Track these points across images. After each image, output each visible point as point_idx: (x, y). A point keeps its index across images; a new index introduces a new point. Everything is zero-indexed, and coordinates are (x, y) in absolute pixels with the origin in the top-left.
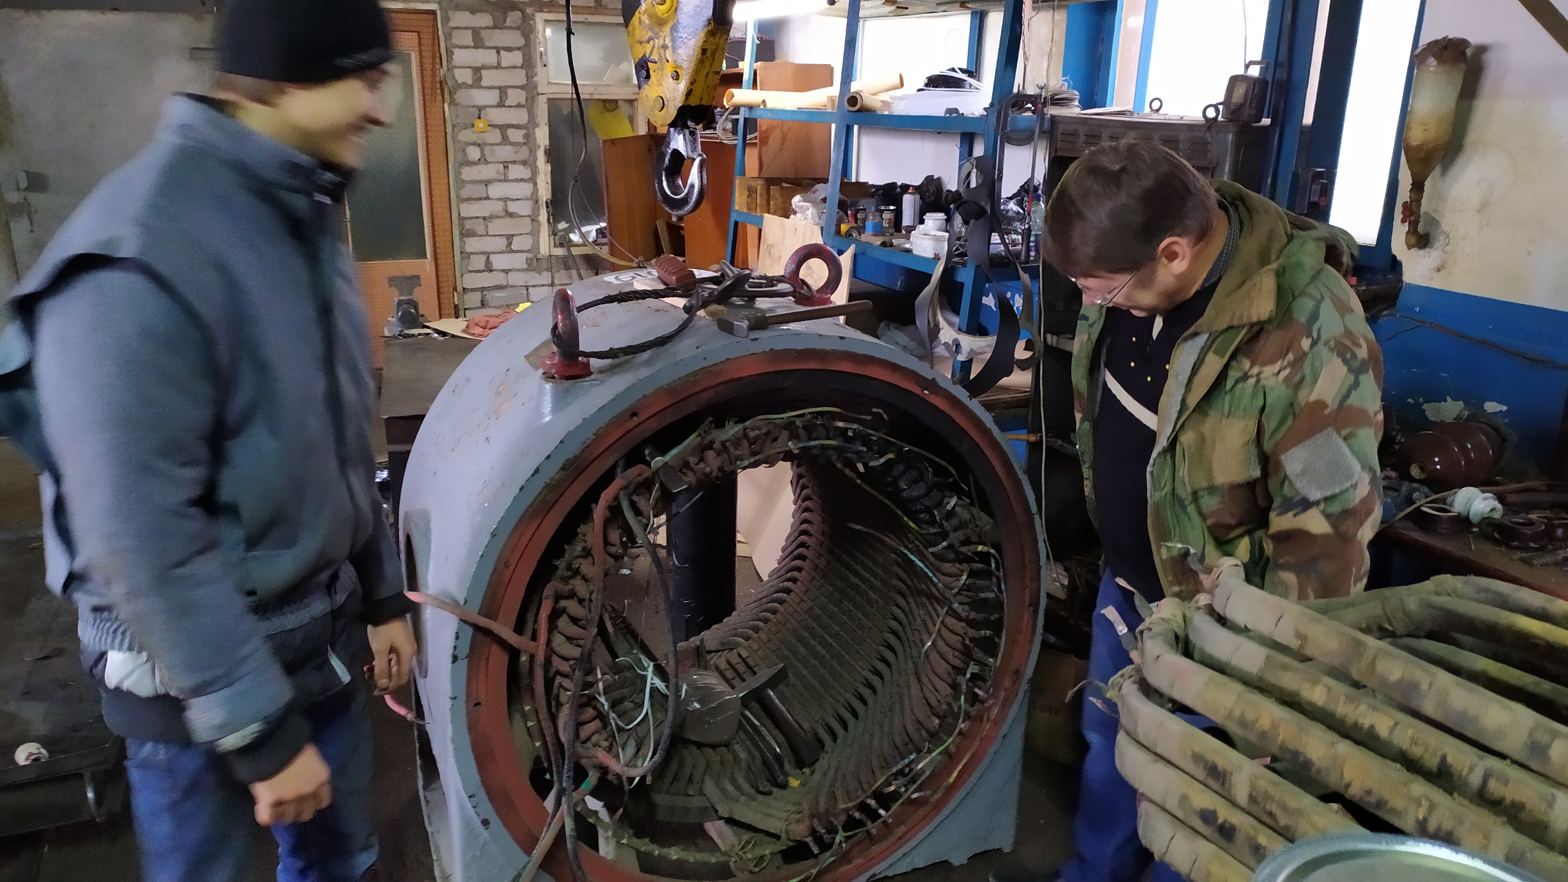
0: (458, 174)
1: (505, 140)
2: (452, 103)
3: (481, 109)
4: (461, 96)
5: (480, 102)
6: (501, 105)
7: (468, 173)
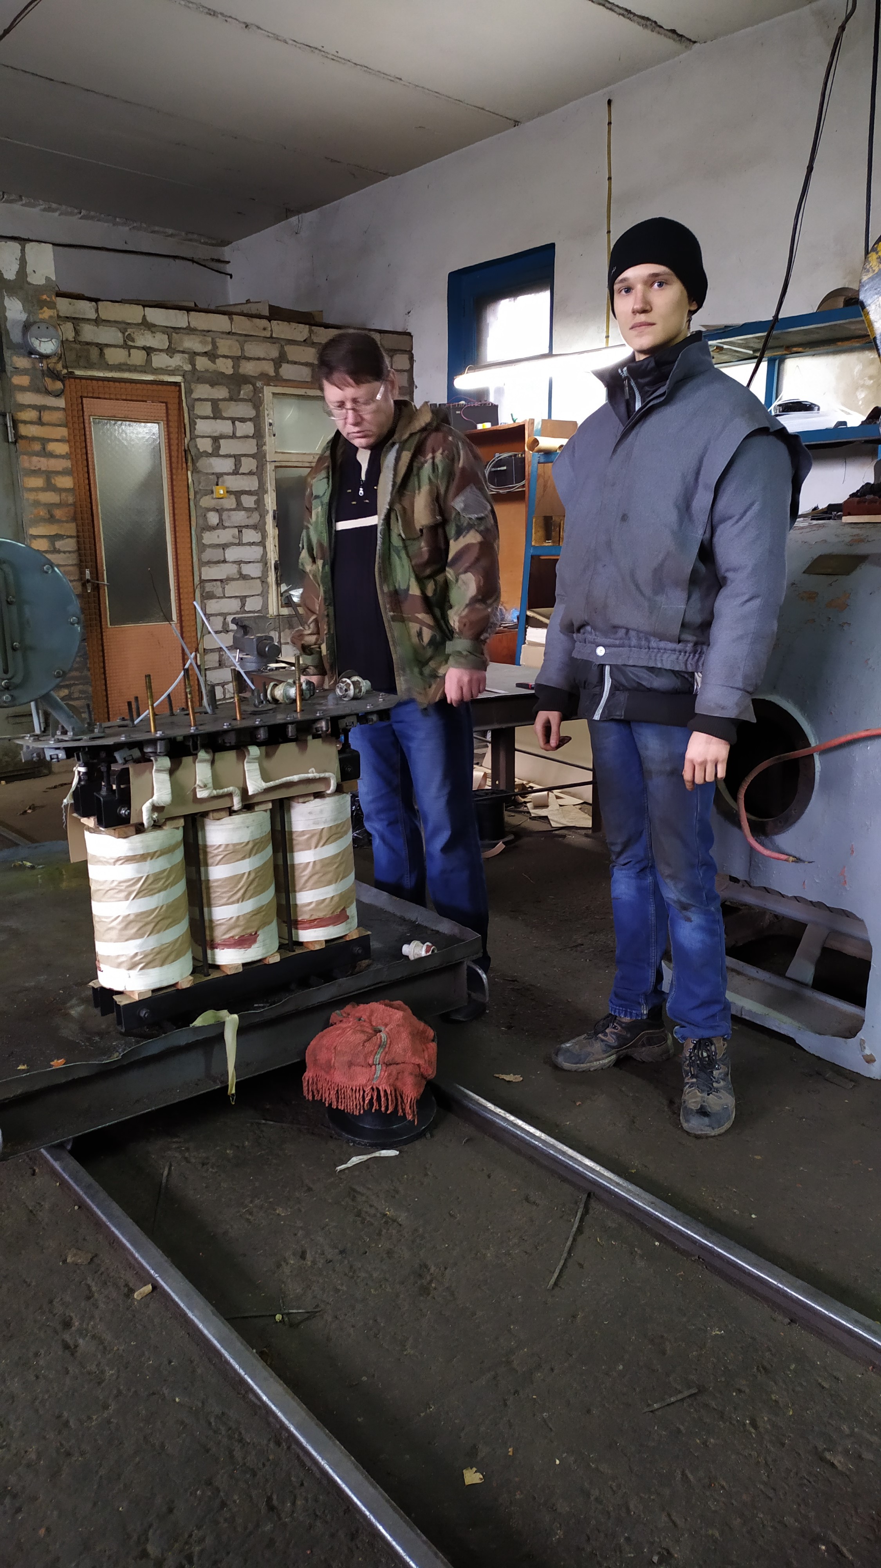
0: (200, 538)
1: (239, 506)
2: (195, 471)
3: (219, 476)
4: (202, 463)
5: (218, 470)
6: (236, 472)
7: (209, 538)
